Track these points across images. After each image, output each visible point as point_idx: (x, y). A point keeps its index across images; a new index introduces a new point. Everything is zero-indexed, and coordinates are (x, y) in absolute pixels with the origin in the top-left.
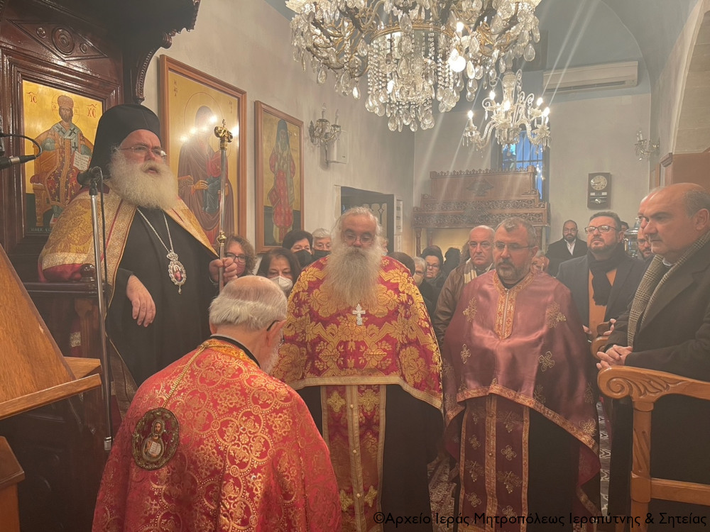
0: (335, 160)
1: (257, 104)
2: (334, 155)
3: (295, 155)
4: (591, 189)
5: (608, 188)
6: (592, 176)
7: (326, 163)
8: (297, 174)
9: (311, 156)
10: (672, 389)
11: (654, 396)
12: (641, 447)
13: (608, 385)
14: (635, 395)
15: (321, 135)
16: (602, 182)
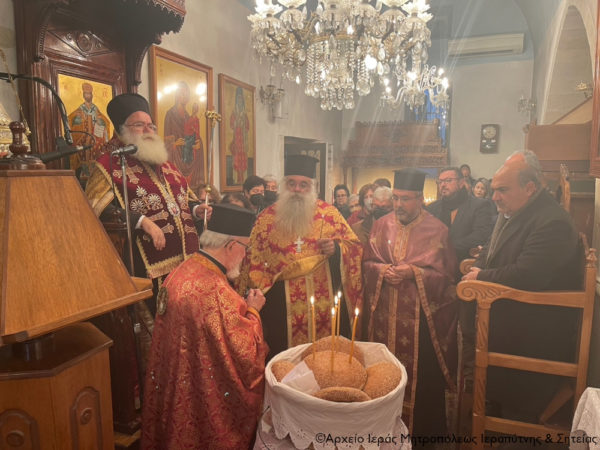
0: (280, 115)
1: (220, 76)
2: (280, 112)
3: (249, 114)
4: (483, 137)
5: (496, 137)
6: (484, 127)
7: (273, 119)
8: (251, 128)
9: (261, 113)
10: (503, 295)
11: (491, 300)
12: (482, 332)
13: (463, 293)
14: (479, 299)
15: (270, 97)
16: (492, 131)
